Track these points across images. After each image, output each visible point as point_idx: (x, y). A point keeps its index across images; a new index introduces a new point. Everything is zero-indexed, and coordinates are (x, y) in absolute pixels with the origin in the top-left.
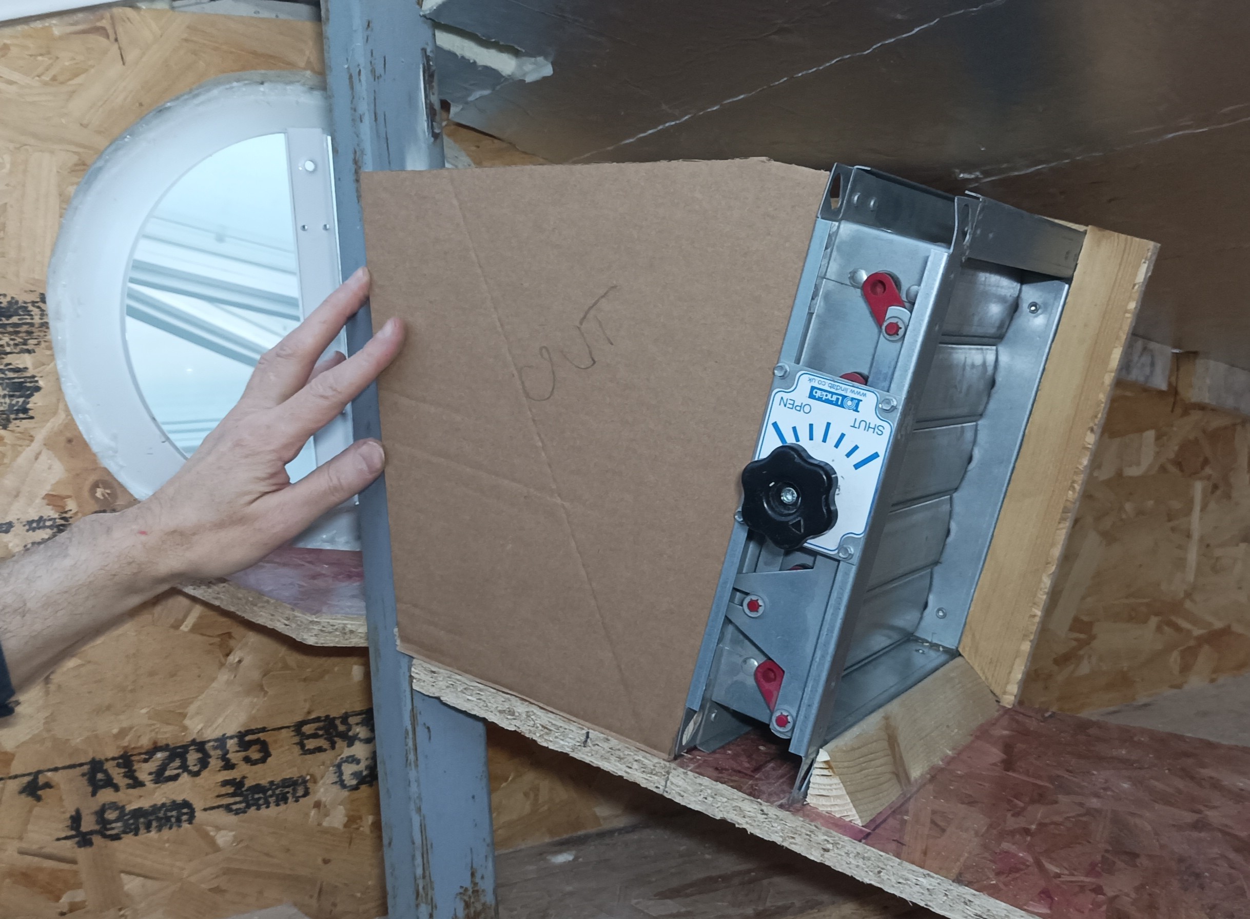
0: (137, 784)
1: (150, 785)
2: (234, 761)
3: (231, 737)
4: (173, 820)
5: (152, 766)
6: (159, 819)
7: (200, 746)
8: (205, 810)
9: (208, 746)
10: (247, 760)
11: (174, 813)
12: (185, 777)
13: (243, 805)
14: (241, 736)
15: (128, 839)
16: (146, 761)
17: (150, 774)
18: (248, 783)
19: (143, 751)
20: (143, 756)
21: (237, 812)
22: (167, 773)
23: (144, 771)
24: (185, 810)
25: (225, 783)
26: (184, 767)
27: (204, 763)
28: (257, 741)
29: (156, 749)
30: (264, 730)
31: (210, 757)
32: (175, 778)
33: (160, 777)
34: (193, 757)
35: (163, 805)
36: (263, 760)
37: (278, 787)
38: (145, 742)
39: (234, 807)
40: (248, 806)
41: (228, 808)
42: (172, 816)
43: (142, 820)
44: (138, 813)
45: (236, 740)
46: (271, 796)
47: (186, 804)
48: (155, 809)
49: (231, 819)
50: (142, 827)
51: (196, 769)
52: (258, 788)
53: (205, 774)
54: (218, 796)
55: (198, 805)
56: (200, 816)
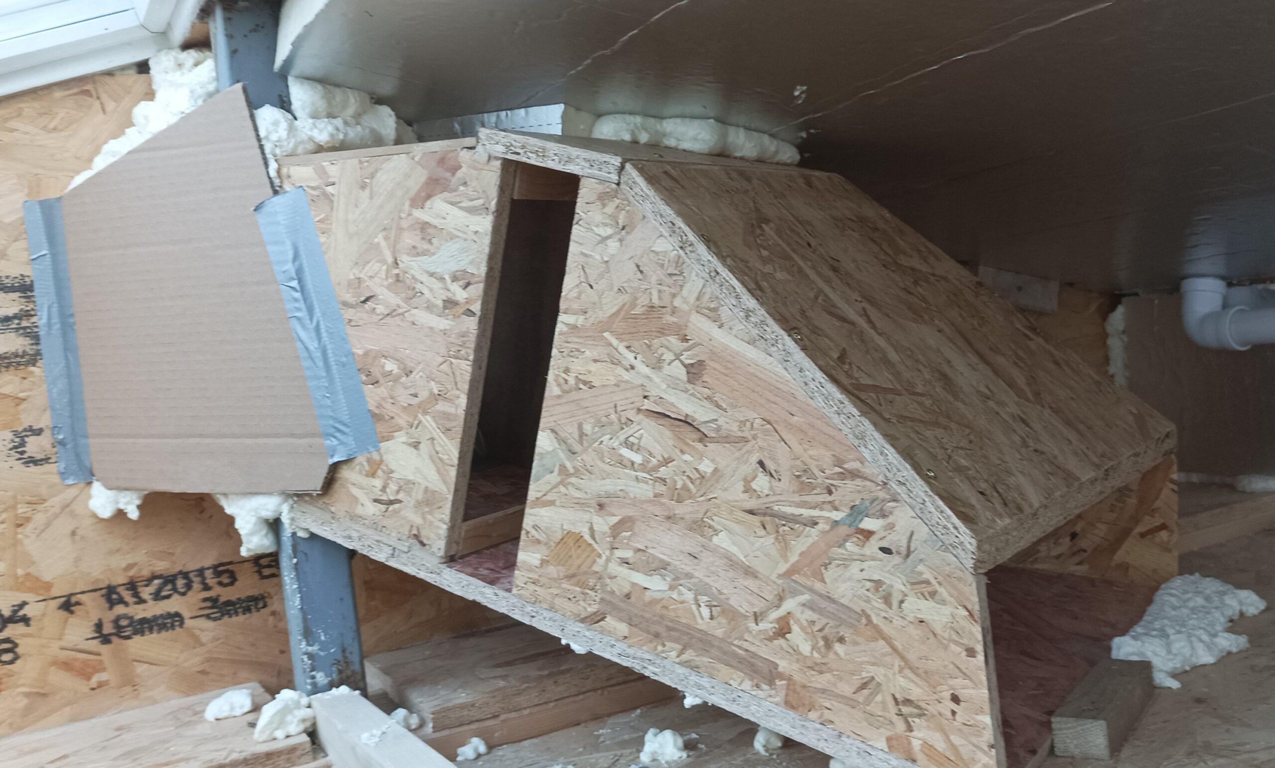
0: (141, 601)
1: (151, 602)
2: (210, 585)
3: (208, 568)
4: (169, 625)
5: (152, 589)
6: (158, 625)
7: (185, 575)
8: (192, 618)
9: (191, 575)
10: (220, 584)
11: (169, 621)
12: (176, 597)
13: (218, 615)
14: (215, 567)
15: (137, 638)
16: (147, 586)
17: (151, 594)
18: (222, 599)
19: (145, 579)
20: (144, 583)
21: (215, 619)
22: (164, 593)
23: (146, 593)
24: (177, 619)
25: (205, 600)
26: (175, 589)
27: (189, 586)
28: (227, 571)
29: (154, 577)
30: (231, 563)
31: (192, 582)
32: (168, 597)
33: (157, 596)
34: (180, 583)
35: (161, 616)
36: (232, 584)
37: (244, 601)
38: (146, 573)
39: (213, 616)
40: (223, 615)
41: (208, 617)
42: (167, 623)
43: (146, 626)
44: (143, 621)
45: (211, 571)
46: (239, 608)
47: (177, 615)
48: (155, 618)
49: (210, 624)
50: (146, 630)
51: (183, 590)
52: (228, 603)
53: (190, 593)
54: (201, 609)
55: (186, 614)
56: (188, 623)
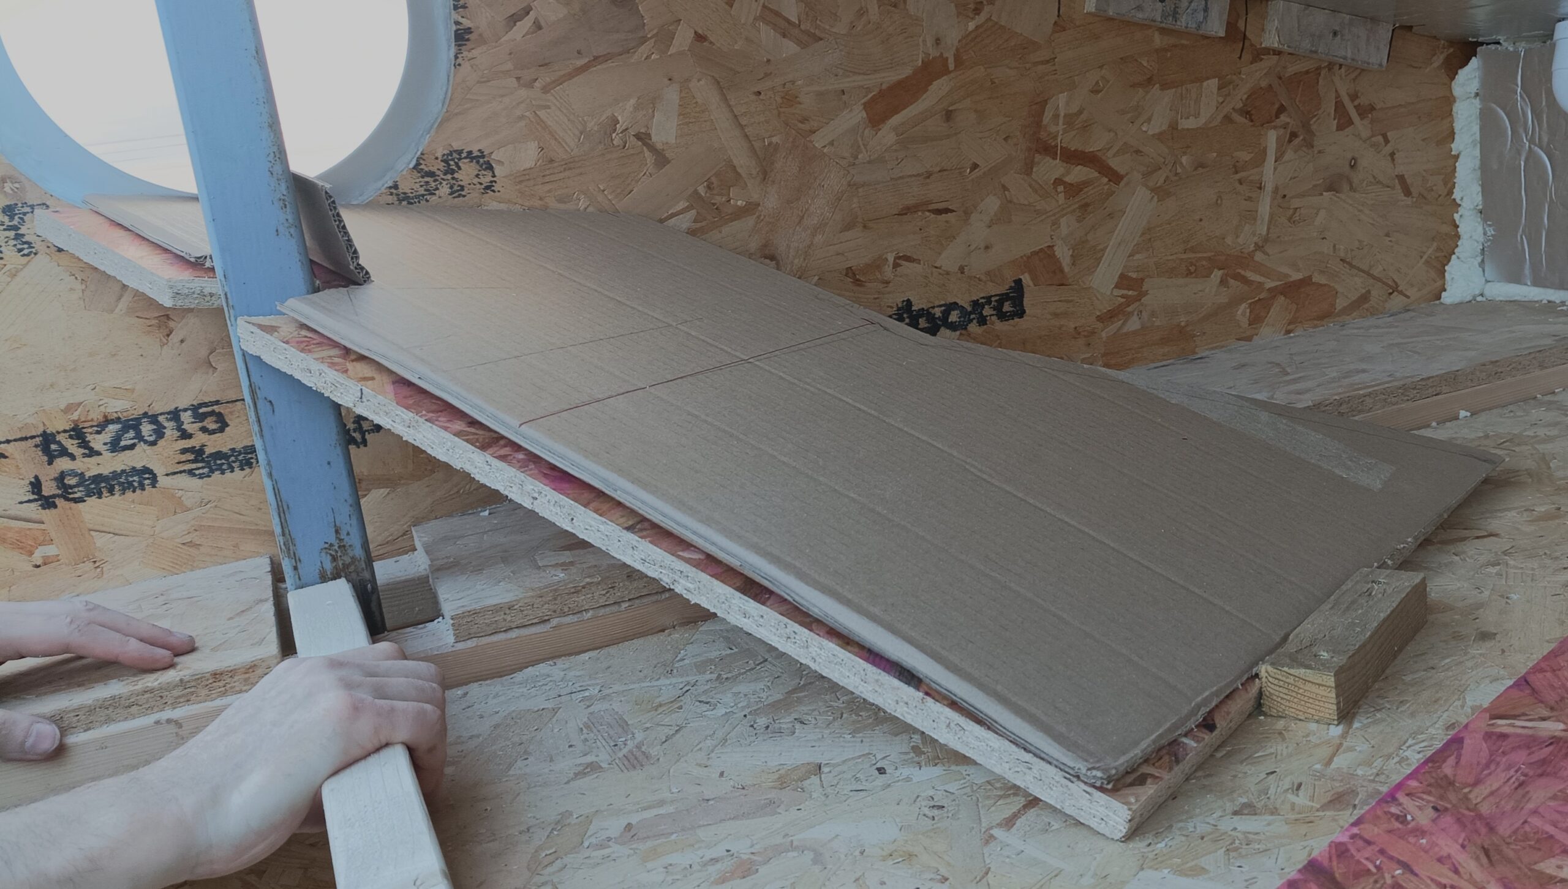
0: (93, 453)
1: (107, 455)
2: (190, 431)
3: (185, 410)
4: (136, 484)
5: (107, 436)
6: (120, 484)
7: (153, 419)
8: (167, 475)
9: (161, 419)
10: (204, 430)
11: (136, 478)
12: (141, 447)
13: (206, 470)
14: (194, 409)
15: (92, 501)
16: (99, 433)
17: (105, 444)
18: (208, 451)
19: (95, 424)
20: (96, 429)
21: (201, 476)
22: (123, 443)
23: (98, 442)
24: (147, 476)
25: (184, 451)
26: (139, 437)
27: (160, 433)
28: (212, 413)
29: (107, 421)
30: (217, 403)
31: (165, 428)
32: (132, 447)
33: (115, 446)
34: (146, 429)
35: (123, 471)
36: (221, 430)
37: (240, 453)
38: (96, 416)
39: (197, 472)
40: (212, 471)
41: (191, 472)
42: (134, 481)
43: (103, 485)
44: (98, 479)
45: (189, 413)
46: (234, 462)
47: (147, 470)
48: (116, 475)
49: (195, 482)
50: (104, 491)
51: (152, 439)
52: (218, 455)
53: (161, 443)
54: (178, 463)
55: (159, 470)
56: (162, 481)
